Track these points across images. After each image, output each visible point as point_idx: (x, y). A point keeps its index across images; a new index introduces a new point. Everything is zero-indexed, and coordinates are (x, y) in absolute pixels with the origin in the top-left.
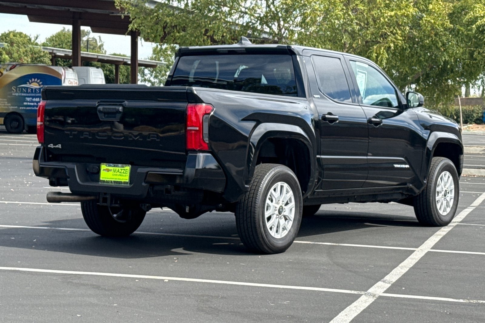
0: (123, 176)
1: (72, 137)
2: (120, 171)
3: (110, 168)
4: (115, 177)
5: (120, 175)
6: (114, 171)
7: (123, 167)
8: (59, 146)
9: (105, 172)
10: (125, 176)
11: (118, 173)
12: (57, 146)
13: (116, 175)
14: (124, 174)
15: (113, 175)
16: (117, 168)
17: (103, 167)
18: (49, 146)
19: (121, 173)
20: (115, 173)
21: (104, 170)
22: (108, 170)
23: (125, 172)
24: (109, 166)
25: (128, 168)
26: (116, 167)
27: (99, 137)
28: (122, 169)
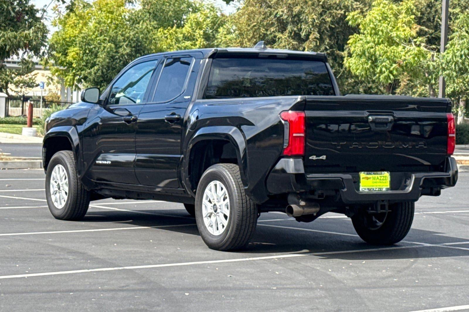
0: (383, 182)
1: (340, 147)
2: (379, 178)
3: (369, 176)
4: (375, 184)
5: (380, 182)
6: (374, 179)
7: (381, 174)
8: (324, 157)
9: (364, 180)
10: (385, 182)
11: (378, 180)
12: (321, 158)
13: (376, 182)
14: (384, 181)
15: (373, 183)
16: (376, 176)
17: (362, 175)
18: (310, 158)
19: (380, 180)
20: (375, 181)
21: (363, 178)
22: (368, 178)
23: (384, 179)
24: (368, 174)
25: (387, 175)
26: (375, 174)
27: (369, 146)
28: (381, 177)
